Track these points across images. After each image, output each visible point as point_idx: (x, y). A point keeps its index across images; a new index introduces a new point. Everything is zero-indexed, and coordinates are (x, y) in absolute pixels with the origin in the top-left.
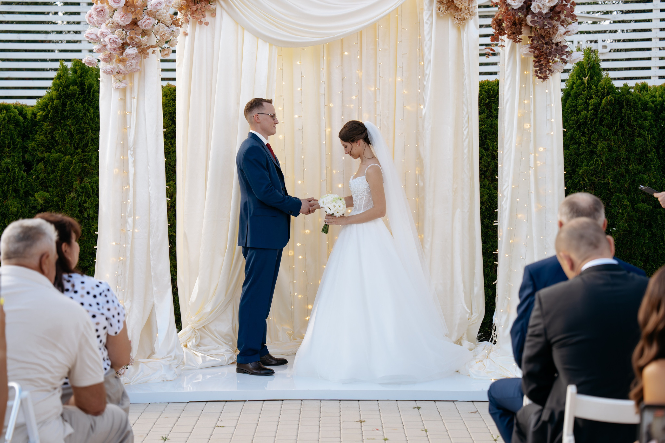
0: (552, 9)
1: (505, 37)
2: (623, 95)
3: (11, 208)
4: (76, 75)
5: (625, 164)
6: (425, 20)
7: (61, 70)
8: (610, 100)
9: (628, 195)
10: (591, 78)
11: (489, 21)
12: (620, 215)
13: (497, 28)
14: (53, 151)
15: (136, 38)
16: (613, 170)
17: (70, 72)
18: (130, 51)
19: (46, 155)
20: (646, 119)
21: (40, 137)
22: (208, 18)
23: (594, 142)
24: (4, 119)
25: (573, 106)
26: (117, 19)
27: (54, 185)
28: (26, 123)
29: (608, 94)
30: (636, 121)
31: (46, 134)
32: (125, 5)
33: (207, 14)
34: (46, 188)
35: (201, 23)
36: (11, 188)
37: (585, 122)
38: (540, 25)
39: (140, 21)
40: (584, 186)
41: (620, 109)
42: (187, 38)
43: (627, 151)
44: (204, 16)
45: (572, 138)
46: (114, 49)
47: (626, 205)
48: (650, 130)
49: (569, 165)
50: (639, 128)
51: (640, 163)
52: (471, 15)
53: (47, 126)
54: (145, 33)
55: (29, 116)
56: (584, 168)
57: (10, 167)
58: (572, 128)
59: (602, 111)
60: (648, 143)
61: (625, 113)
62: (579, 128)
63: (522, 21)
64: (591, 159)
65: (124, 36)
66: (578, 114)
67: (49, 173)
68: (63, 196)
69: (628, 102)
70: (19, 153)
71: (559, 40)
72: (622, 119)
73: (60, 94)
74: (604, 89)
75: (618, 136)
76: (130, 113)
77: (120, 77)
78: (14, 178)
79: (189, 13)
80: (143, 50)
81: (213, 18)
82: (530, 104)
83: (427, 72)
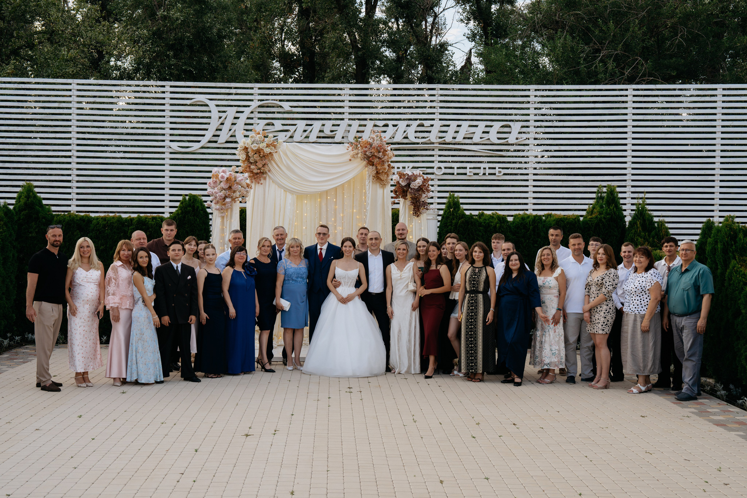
0: (420, 187)
1: (401, 197)
2: (470, 219)
4: (191, 202)
6: (367, 184)
8: (463, 221)
10: (454, 209)
13: (395, 194)
15: (231, 194)
18: (228, 200)
20: (480, 231)
22: (262, 181)
24: (154, 225)
25: (445, 223)
26: (222, 186)
29: (462, 218)
30: (475, 232)
32: (226, 179)
33: (262, 179)
35: (259, 183)
38: (413, 194)
39: (233, 187)
41: (468, 226)
42: (252, 190)
44: (260, 180)
46: (221, 199)
50: (477, 235)
52: (388, 183)
54: (234, 192)
59: (459, 227)
61: (470, 228)
63: (407, 191)
65: (225, 193)
66: (447, 228)
69: (472, 222)
71: (423, 200)
72: (468, 231)
73: (183, 212)
74: (460, 215)
76: (226, 227)
77: (222, 211)
79: (253, 179)
80: (234, 200)
81: (265, 181)
82: (412, 227)
83: (367, 209)
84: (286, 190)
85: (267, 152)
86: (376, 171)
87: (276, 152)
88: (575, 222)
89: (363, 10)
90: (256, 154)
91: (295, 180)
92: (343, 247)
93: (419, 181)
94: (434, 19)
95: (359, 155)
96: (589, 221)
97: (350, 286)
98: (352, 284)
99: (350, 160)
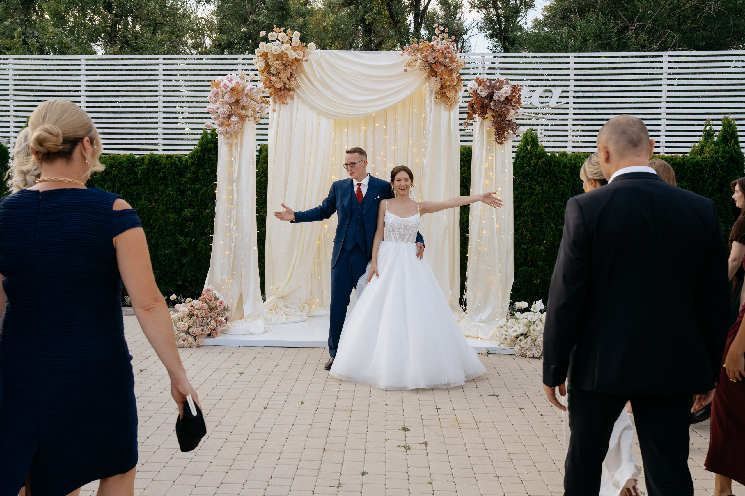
0: (507, 98)
1: (476, 116)
2: (551, 157)
3: (171, 218)
5: (552, 201)
6: (427, 105)
7: (203, 134)
8: (544, 161)
9: (553, 220)
10: (533, 147)
11: (466, 105)
12: (548, 233)
13: (471, 109)
14: (197, 183)
15: (238, 110)
16: (545, 204)
17: (210, 136)
18: (234, 119)
19: (192, 186)
20: (565, 174)
21: (189, 175)
22: (288, 100)
23: (533, 187)
24: (169, 164)
25: (520, 164)
26: (226, 99)
27: (197, 205)
28: (182, 166)
29: (543, 157)
30: (559, 174)
31: (193, 173)
32: (231, 90)
33: (287, 97)
34: (192, 207)
35: (284, 103)
36: (171, 206)
37: (528, 174)
38: (499, 108)
39: (241, 100)
40: (527, 214)
41: (550, 167)
42: (276, 113)
43: (553, 193)
44: (286, 99)
45: (520, 184)
46: (224, 118)
47: (552, 226)
48: (568, 181)
49: (518, 200)
50: (561, 179)
51: (561, 201)
52: (456, 102)
53: (194, 168)
54: (244, 108)
55: (184, 162)
56: (527, 203)
57: (171, 193)
58: (520, 177)
59: (539, 168)
60: (566, 189)
61: (553, 169)
62: (524, 178)
63: (488, 105)
64: (531, 197)
65: (230, 110)
66: (524, 169)
67: (194, 198)
68: (202, 212)
69: (555, 162)
70: (177, 185)
71: (510, 118)
72: (551, 173)
73: (202, 149)
74: (540, 154)
75: (548, 183)
76: (235, 159)
77: (228, 136)
78: (173, 200)
79: (276, 97)
80: (242, 118)
81: (292, 101)
82: (492, 160)
83: (428, 138)
84: (320, 112)
85: (292, 56)
86: (440, 85)
87: (307, 60)
88: (684, 163)
89: (412, 26)
90: (277, 60)
91: (333, 99)
92: (395, 182)
93: (506, 90)
94: (463, 44)
95: (418, 63)
96: (702, 161)
97: (408, 241)
98: (412, 237)
99: (406, 71)
